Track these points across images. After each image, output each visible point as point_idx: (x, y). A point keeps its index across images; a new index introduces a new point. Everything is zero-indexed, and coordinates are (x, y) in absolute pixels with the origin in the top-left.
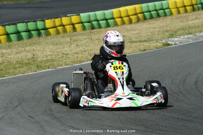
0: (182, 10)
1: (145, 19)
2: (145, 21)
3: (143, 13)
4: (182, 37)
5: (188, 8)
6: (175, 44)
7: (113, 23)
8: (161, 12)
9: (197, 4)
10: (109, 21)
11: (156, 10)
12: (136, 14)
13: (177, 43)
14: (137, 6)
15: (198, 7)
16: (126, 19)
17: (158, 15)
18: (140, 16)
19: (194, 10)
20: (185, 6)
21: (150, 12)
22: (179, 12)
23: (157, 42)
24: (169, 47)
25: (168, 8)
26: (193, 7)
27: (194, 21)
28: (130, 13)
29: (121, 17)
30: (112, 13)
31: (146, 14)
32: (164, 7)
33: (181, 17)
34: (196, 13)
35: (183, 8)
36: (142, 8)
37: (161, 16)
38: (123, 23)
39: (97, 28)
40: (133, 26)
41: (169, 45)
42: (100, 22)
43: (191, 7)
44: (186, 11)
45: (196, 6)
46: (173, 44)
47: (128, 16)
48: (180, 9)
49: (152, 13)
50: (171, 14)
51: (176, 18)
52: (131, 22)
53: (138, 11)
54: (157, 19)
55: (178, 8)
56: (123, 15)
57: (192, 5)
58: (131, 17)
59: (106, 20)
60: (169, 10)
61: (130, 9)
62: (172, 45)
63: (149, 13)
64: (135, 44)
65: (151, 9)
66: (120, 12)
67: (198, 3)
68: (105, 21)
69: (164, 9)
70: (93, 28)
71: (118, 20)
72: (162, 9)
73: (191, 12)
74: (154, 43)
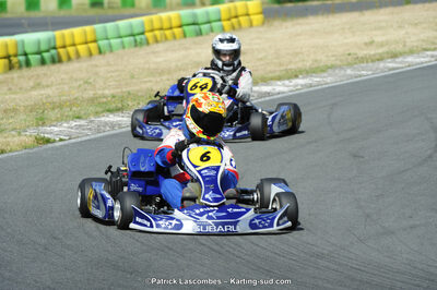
6: (61, 140)
9: (16, 55)
13: (62, 138)
15: (19, 62)
19: (11, 67)
23: (19, 134)
24: (50, 145)
26: (10, 61)
34: (15, 74)
41: (48, 141)
43: (6, 61)
45: (14, 60)
46: (57, 139)
57: (8, 57)
62: (54, 141)
67: (20, 52)
73: (5, 72)
74: (14, 136)
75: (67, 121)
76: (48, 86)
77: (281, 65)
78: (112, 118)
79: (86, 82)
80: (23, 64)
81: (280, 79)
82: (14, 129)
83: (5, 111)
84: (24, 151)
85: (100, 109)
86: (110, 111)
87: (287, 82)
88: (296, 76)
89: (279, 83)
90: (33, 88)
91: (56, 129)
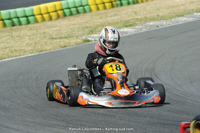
0: (101, 6)
1: (65, 15)
2: (65, 18)
3: (63, 10)
5: (107, 5)
7: (33, 20)
8: (80, 9)
9: (115, 1)
10: (29, 18)
11: (76, 7)
12: (56, 11)
13: (96, 39)
14: (57, 3)
15: (117, 4)
16: (46, 16)
17: (78, 12)
18: (60, 12)
19: (113, 6)
20: (104, 3)
21: (69, 8)
22: (98, 9)
23: (77, 38)
24: (88, 43)
25: (88, 5)
26: (112, 4)
27: (113, 18)
28: (50, 10)
29: (41, 14)
30: (33, 10)
31: (66, 11)
32: (84, 4)
33: (100, 14)
34: (115, 9)
35: (103, 5)
36: (61, 5)
37: (81, 13)
38: (43, 20)
39: (17, 25)
40: (53, 23)
41: (88, 41)
42: (21, 19)
43: (110, 4)
44: (105, 8)
45: (114, 3)
46: (93, 40)
47: (48, 13)
48: (99, 6)
49: (72, 9)
50: (91, 10)
51: (96, 14)
52: (51, 19)
53: (58, 8)
54: (77, 15)
55: (97, 5)
56: (43, 12)
57: (111, 2)
58: (51, 14)
59: (27, 17)
60: (88, 6)
61: (50, 5)
63: (68, 10)
65: (70, 6)
66: (40, 9)
68: (25, 18)
69: (83, 6)
70: (13, 25)
71: (39, 17)
72: (81, 6)
73: (109, 9)
74: (74, 39)
76: (118, 15)
78: (126, 30)
80: (119, 5)
86: (126, 26)
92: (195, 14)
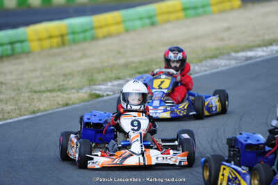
4: (109, 84)
6: (108, 95)
8: (18, 47)
11: (11, 44)
13: (108, 93)
19: (63, 44)
23: (78, 92)
24: (100, 99)
26: (63, 40)
41: (98, 96)
43: (60, 39)
45: (66, 38)
46: (105, 94)
57: (62, 36)
62: (103, 96)
64: (45, 95)
67: (70, 32)
72: (19, 41)
74: (74, 93)
75: (111, 82)
77: (258, 36)
79: (119, 53)
81: (259, 46)
82: (73, 88)
83: (65, 75)
84: (82, 104)
85: (132, 72)
87: (265, 49)
88: (271, 44)
89: (259, 49)
90: (81, 58)
91: (103, 87)
92: (233, 54)
